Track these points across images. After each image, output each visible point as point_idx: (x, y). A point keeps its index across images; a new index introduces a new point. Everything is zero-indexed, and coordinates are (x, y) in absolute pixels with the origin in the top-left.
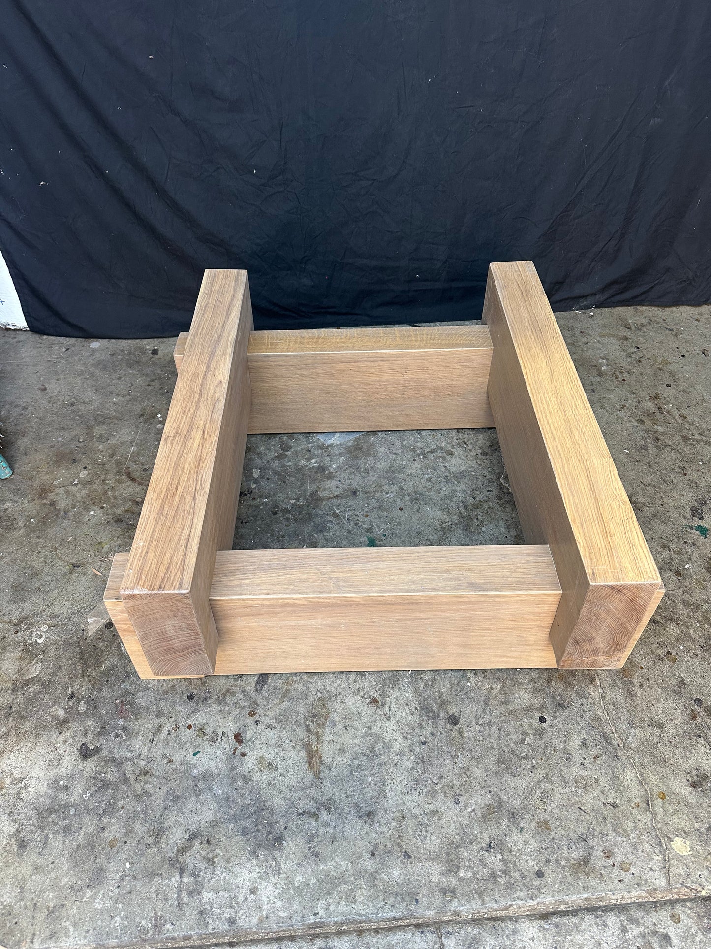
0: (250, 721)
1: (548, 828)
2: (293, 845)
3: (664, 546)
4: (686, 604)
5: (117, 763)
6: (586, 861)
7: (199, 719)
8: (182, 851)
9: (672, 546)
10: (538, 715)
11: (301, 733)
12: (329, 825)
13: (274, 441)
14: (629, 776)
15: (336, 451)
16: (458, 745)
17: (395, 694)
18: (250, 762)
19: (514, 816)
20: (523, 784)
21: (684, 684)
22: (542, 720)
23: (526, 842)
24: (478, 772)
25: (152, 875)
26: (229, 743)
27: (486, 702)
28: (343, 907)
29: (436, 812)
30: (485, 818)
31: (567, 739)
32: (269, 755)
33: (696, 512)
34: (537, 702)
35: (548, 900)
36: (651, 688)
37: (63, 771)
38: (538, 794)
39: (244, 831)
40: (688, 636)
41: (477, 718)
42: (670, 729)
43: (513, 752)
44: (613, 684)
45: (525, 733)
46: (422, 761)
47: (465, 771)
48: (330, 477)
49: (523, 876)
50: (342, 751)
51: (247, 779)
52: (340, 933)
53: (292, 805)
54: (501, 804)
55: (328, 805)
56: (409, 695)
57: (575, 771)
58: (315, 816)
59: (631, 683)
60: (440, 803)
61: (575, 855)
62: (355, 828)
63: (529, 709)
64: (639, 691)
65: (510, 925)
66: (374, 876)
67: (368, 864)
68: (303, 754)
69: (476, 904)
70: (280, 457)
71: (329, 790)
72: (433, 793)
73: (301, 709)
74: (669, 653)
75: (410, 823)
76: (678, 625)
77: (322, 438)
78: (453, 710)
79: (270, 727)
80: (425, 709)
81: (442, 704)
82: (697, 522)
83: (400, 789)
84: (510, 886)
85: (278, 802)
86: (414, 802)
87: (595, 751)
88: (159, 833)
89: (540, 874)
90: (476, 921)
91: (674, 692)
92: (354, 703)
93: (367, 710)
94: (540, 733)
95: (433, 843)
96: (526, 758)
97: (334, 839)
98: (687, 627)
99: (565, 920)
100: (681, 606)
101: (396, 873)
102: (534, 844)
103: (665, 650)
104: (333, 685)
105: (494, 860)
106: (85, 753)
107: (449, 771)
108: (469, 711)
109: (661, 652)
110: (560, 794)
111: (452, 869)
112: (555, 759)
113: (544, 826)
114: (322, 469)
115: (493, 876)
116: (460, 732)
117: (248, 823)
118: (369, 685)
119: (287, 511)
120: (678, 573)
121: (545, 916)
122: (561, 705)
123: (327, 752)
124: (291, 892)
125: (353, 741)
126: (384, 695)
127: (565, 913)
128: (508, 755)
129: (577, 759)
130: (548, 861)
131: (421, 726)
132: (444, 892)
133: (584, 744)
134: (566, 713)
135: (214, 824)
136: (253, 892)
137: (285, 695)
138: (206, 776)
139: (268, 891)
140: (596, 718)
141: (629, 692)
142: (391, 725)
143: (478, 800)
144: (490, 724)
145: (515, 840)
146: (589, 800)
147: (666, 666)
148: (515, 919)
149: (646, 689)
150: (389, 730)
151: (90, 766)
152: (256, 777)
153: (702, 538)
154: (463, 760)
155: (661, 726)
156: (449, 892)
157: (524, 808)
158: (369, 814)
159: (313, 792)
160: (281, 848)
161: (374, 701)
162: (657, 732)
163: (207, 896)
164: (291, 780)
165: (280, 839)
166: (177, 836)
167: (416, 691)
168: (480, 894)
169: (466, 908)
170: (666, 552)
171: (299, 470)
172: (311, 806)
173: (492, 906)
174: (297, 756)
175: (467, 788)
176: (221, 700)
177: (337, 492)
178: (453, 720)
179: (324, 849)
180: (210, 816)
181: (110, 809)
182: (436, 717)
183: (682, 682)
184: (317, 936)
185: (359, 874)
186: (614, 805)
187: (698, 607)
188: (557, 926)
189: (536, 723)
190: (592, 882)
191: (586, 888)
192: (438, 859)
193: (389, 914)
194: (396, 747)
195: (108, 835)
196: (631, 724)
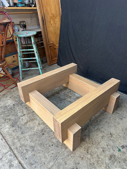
0: (27, 114)
1: (34, 156)
2: (14, 128)
3: (107, 145)
4: (97, 155)
5: (14, 107)
6: (32, 164)
7: (24, 110)
8: (7, 119)
9: (109, 146)
10: (53, 144)
11: (29, 120)
12: (18, 130)
13: (70, 91)
14: (52, 163)
15: (75, 96)
16: (40, 137)
17: (42, 125)
18: (22, 118)
19: (33, 150)
20: (39, 148)
21: (78, 164)
22: (52, 145)
23: (30, 154)
24: (37, 142)
25: (3, 119)
26: (23, 114)
27: (49, 136)
28: (8, 138)
29: (28, 140)
30: (30, 147)
31: (52, 150)
32: (24, 119)
33: (123, 147)
34: (55, 143)
35: (23, 162)
36: (72, 158)
37: (11, 105)
38: (39, 151)
39: (13, 123)
40: (90, 160)
41: (46, 137)
42: (67, 166)
43: (44, 144)
44: (68, 152)
45: (48, 144)
46: (34, 134)
47: (36, 140)
48: (70, 98)
49: (24, 157)
50: (29, 125)
51: (19, 119)
52: (5, 140)
53: (19, 125)
54: (34, 147)
55: (21, 128)
56: (43, 127)
57: (47, 155)
58: (19, 128)
59: (71, 155)
60: (29, 140)
61: (32, 162)
62: (19, 133)
63: (53, 142)
64: (70, 157)
65: (16, 159)
66: (14, 139)
67: (16, 137)
68: (26, 122)
69: (17, 153)
70: (68, 92)
71: (23, 127)
72: (30, 138)
73: (32, 118)
74: (83, 158)
75: (24, 138)
76: (91, 156)
77: (76, 93)
78: (45, 133)
79: (28, 116)
80: (42, 130)
81: (45, 131)
82: (121, 148)
83: (28, 134)
84: (22, 156)
85: (18, 123)
86: (27, 137)
87: (53, 156)
88: (8, 116)
89: (26, 159)
90: (14, 154)
91: (75, 163)
92: (37, 122)
93: (37, 124)
94: (50, 146)
95: (23, 143)
96: (44, 147)
97: (17, 132)
98: (92, 158)
99: (21, 166)
100: (96, 155)
101: (16, 141)
102: (30, 155)
103: (83, 157)
104: (38, 118)
105: (25, 151)
106: (14, 105)
107: (35, 138)
108: (46, 135)
109: (82, 156)
110: (41, 155)
111: (20, 147)
112: (47, 151)
113: (34, 155)
114: (71, 97)
115: (22, 153)
116: (42, 136)
117: (14, 122)
118: (41, 122)
119: (60, 98)
120: (103, 151)
121: (20, 163)
122: (57, 146)
123: (28, 124)
124: (8, 132)
125: (32, 125)
126: (41, 124)
127: (22, 166)
128: (43, 144)
129: (49, 154)
130: (29, 159)
131: (39, 131)
132: (16, 148)
133: (53, 153)
134: (56, 148)
135: (12, 120)
136: (6, 128)
137: (33, 115)
138: (17, 115)
139: (7, 130)
140: (59, 153)
141: (68, 155)
142: (37, 128)
143: (33, 144)
144: (46, 139)
145: (30, 152)
146: (43, 159)
147: (79, 159)
148: (17, 159)
149: (71, 158)
150: (36, 128)
151: (13, 106)
152: (20, 119)
153: (117, 151)
154: (38, 139)
155: (66, 164)
156: (17, 148)
157: (36, 151)
158: (23, 133)
159: (22, 126)
160: (12, 127)
161: (39, 124)
162: (64, 164)
163: (3, 125)
164: (22, 123)
165: (14, 127)
166: (9, 118)
167: (44, 127)
168: (19, 152)
169: (16, 152)
170: (106, 146)
171: (68, 95)
172: (20, 127)
173: (17, 155)
174: (26, 121)
175: (34, 142)
176: (28, 110)
177: (69, 100)
178: (43, 134)
179: (15, 131)
180: (13, 119)
181: (8, 111)
182: (42, 132)
183: (79, 164)
184: (4, 137)
185: (14, 137)
186: (45, 164)
187: (99, 158)
188: (19, 165)
189: (51, 144)
190: (29, 167)
191: (27, 167)
192: (21, 144)
193: (10, 143)
194: (34, 130)
195: (6, 112)
196: (62, 159)
